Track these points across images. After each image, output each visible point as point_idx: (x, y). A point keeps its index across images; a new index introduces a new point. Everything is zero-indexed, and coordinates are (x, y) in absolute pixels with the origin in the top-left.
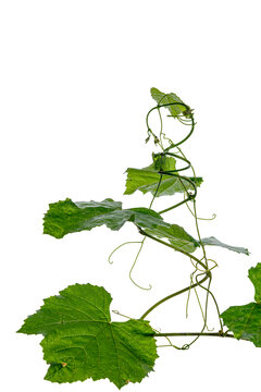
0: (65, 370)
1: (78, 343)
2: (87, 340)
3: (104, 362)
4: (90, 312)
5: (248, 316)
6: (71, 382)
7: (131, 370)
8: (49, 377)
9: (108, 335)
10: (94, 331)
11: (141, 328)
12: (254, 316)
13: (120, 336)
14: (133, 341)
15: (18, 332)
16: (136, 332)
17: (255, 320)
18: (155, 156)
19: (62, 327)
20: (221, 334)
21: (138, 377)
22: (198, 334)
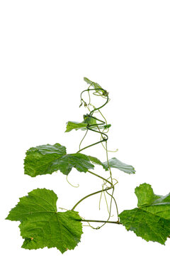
0: (32, 242)
1: (39, 225)
2: (44, 224)
3: (54, 237)
4: (46, 206)
5: (133, 216)
6: (36, 249)
7: (68, 242)
8: (24, 246)
9: (56, 220)
10: (48, 218)
11: (74, 216)
12: (137, 217)
13: (62, 220)
14: (69, 223)
15: (6, 219)
16: (71, 218)
17: (137, 219)
18: (85, 116)
19: (30, 216)
20: (118, 223)
21: (72, 246)
22: (105, 222)
